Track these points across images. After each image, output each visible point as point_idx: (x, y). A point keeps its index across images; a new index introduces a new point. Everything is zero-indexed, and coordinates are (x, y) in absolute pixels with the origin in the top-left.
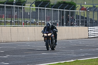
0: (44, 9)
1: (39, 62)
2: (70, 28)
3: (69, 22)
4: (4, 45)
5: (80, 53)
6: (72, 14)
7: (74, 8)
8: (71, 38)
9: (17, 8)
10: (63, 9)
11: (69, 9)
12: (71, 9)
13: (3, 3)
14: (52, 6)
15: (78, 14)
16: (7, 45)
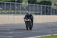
0: (33, 5)
1: (30, 36)
2: (48, 16)
3: (48, 13)
4: (10, 26)
5: (54, 31)
6: (50, 8)
7: (51, 4)
8: (49, 22)
9: (17, 4)
10: (44, 5)
11: (47, 5)
12: (49, 5)
13: (10, 2)
14: (38, 3)
15: (53, 8)
16: (12, 26)
